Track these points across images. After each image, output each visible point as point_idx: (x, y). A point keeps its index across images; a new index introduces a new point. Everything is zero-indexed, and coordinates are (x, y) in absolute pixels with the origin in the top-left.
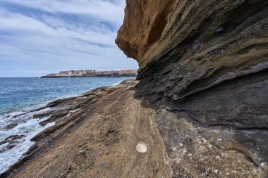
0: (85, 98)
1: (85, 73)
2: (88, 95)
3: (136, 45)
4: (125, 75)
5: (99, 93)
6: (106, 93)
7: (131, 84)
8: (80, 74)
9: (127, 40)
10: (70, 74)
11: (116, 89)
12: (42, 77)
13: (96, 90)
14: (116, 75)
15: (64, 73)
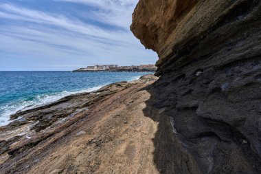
0: (98, 94)
1: (108, 67)
2: (101, 91)
3: (155, 26)
4: (144, 70)
5: (114, 88)
6: (121, 89)
7: (151, 80)
8: (104, 69)
9: (144, 23)
10: (95, 69)
11: (132, 85)
12: (73, 71)
13: (111, 85)
14: (136, 69)
15: (91, 67)
